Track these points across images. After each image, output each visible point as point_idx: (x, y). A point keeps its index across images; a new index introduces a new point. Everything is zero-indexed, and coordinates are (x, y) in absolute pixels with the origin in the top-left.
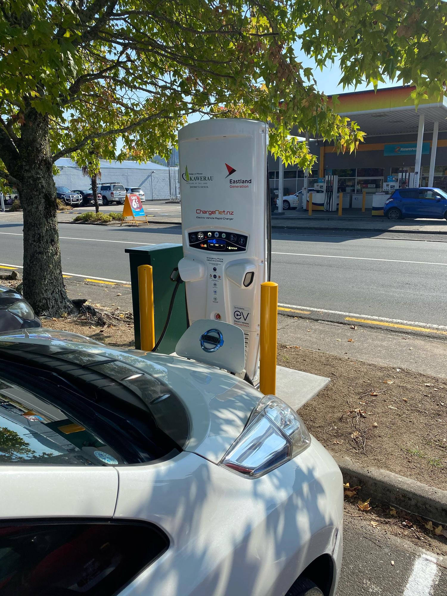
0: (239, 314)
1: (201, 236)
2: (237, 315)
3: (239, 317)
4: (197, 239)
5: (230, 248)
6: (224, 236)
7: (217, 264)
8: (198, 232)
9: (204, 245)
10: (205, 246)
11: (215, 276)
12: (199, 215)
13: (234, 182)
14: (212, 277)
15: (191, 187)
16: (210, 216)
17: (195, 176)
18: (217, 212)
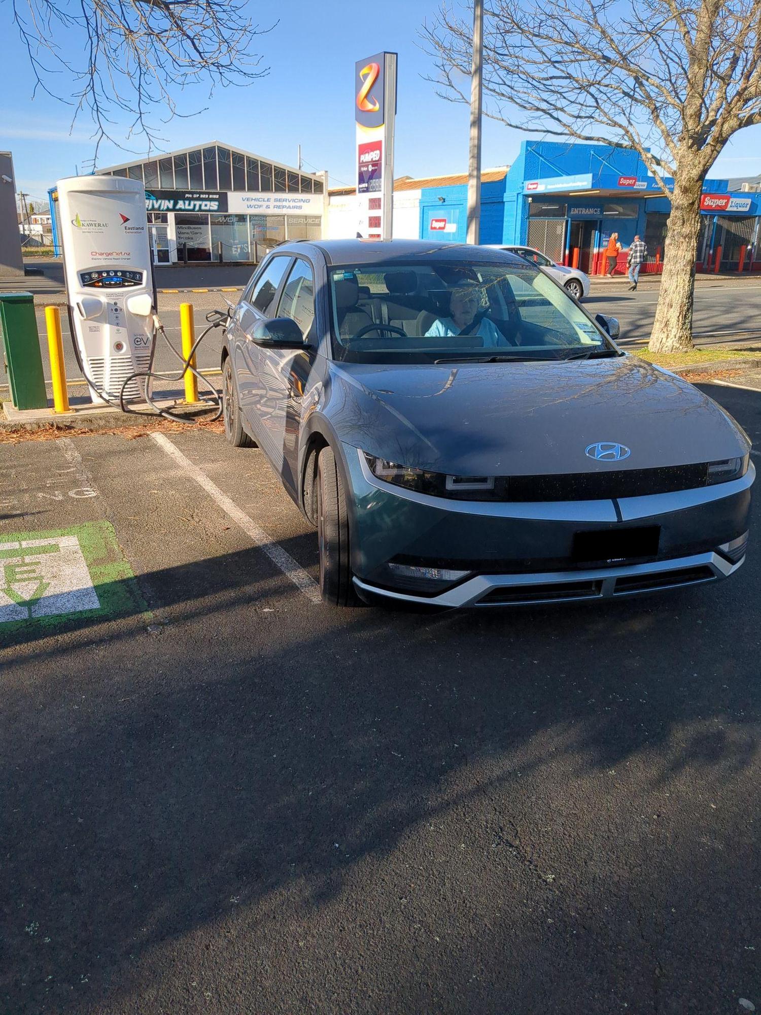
0: (139, 340)
1: (95, 276)
2: (138, 341)
3: (139, 343)
4: (91, 279)
5: (126, 284)
6: (119, 274)
7: (118, 299)
8: (92, 273)
9: (98, 283)
10: (101, 284)
11: (116, 310)
12: (95, 257)
13: (129, 229)
14: (114, 310)
15: (83, 232)
16: (107, 257)
17: (88, 222)
18: (114, 254)
